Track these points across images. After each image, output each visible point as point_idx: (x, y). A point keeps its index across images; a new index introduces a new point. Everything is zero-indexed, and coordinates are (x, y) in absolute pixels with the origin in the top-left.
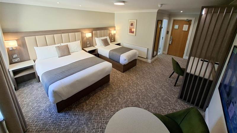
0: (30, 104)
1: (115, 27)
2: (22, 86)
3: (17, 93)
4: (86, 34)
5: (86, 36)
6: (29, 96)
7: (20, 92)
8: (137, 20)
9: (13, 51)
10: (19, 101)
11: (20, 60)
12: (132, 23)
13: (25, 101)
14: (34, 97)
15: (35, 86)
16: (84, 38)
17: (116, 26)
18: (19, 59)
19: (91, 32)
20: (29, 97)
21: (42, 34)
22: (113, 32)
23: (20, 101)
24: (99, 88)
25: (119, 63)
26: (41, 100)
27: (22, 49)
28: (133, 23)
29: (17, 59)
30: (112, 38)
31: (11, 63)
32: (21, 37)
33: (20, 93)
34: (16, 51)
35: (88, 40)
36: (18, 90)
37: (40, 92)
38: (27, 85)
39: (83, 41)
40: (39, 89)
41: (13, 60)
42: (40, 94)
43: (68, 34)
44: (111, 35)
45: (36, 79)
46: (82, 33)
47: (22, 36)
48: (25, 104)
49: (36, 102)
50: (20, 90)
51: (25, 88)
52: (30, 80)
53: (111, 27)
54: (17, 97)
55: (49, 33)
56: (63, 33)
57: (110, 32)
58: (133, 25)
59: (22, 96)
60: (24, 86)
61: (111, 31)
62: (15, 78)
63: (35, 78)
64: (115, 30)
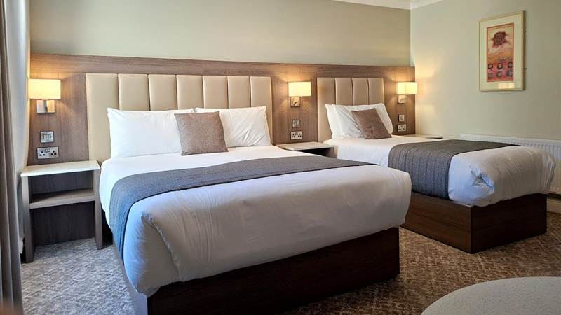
0: (57, 306)
1: (414, 68)
2: (47, 254)
3: (25, 270)
4: (290, 84)
5: (291, 94)
6: (60, 283)
7: (35, 268)
8: (524, 13)
9: (47, 116)
10: (23, 291)
11: (57, 156)
12: (502, 30)
13: (43, 297)
14: (76, 289)
15: (85, 259)
16: (281, 101)
17: (416, 62)
18: (56, 149)
19: (309, 78)
20: (59, 286)
21: (138, 68)
22: (403, 88)
23: (27, 294)
24: (346, 295)
25: (447, 198)
26: (95, 301)
27: (71, 113)
28: (508, 31)
29: (52, 149)
30: (402, 118)
31: (32, 161)
32: (75, 73)
33: (36, 271)
34: (53, 121)
35: (297, 111)
36: (31, 261)
37: (99, 277)
38: (64, 253)
39: (277, 112)
40: (97, 268)
41: (39, 151)
42: (96, 283)
43: (223, 77)
44: (393, 100)
45: (93, 240)
46: (275, 82)
47: (81, 68)
48: (39, 304)
49: (77, 305)
50: (37, 262)
51: (54, 259)
52: (75, 239)
53: (395, 68)
54: (22, 281)
55: (162, 69)
56: (207, 73)
57: (391, 89)
58: (507, 38)
59: (38, 280)
60: (53, 254)
61: (396, 83)
62: (33, 211)
63: (91, 237)
64: (413, 81)
